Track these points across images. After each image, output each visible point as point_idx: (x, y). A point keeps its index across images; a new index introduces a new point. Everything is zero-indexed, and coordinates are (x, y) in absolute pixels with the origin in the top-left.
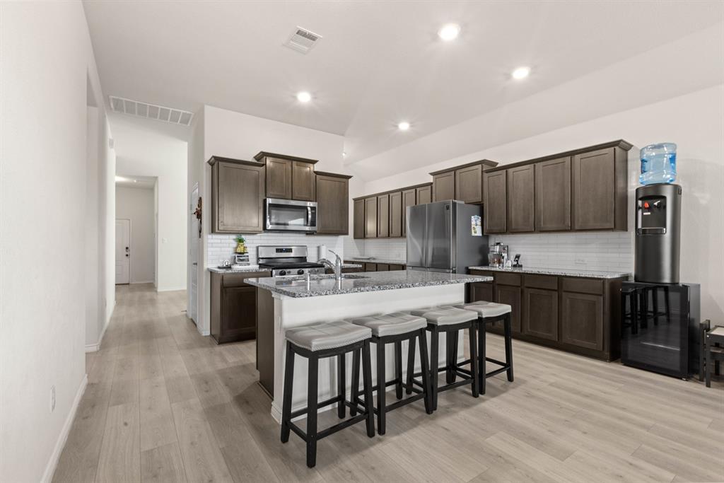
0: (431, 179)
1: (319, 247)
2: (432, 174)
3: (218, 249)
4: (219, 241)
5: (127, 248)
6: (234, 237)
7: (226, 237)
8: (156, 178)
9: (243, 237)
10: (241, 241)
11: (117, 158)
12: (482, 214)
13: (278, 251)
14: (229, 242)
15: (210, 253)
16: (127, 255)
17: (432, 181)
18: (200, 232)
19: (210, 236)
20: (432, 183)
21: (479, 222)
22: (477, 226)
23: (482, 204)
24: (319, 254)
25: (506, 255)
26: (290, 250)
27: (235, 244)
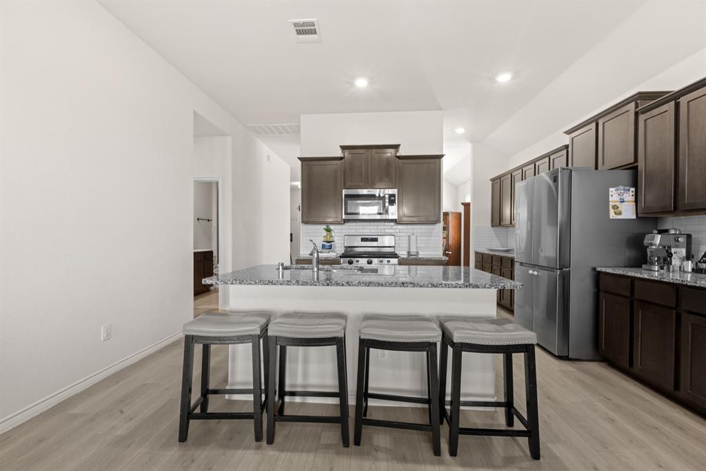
0: (566, 140)
1: (409, 237)
2: (569, 132)
4: (312, 231)
6: (324, 226)
7: (317, 227)
10: (328, 230)
12: (635, 183)
13: (363, 240)
14: (320, 231)
17: (567, 143)
20: (567, 147)
21: (629, 196)
22: (622, 203)
23: (636, 168)
24: (409, 244)
25: (683, 252)
26: (376, 240)
27: (325, 233)
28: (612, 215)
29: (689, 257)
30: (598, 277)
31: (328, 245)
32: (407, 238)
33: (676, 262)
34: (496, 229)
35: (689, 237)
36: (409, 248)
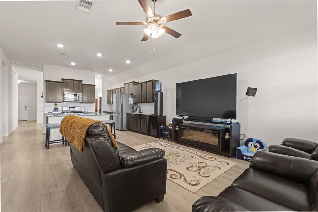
0: (123, 86)
1: (85, 107)
2: (124, 84)
3: (49, 107)
4: (49, 105)
5: (26, 107)
6: (54, 103)
7: (52, 103)
8: (36, 81)
9: (57, 104)
10: (56, 105)
11: (18, 75)
12: (133, 97)
13: (69, 108)
14: (53, 105)
15: (45, 109)
16: (26, 110)
17: (124, 86)
18: (43, 102)
19: (45, 103)
21: (132, 100)
22: (131, 101)
23: (133, 95)
24: (85, 109)
25: (138, 109)
26: (74, 108)
27: (54, 106)
28: (130, 103)
29: (139, 110)
30: (127, 114)
31: (56, 109)
32: (84, 107)
33: (137, 111)
34: (109, 105)
35: (139, 107)
36: (85, 110)
